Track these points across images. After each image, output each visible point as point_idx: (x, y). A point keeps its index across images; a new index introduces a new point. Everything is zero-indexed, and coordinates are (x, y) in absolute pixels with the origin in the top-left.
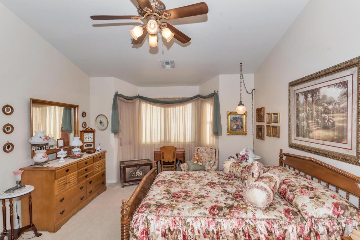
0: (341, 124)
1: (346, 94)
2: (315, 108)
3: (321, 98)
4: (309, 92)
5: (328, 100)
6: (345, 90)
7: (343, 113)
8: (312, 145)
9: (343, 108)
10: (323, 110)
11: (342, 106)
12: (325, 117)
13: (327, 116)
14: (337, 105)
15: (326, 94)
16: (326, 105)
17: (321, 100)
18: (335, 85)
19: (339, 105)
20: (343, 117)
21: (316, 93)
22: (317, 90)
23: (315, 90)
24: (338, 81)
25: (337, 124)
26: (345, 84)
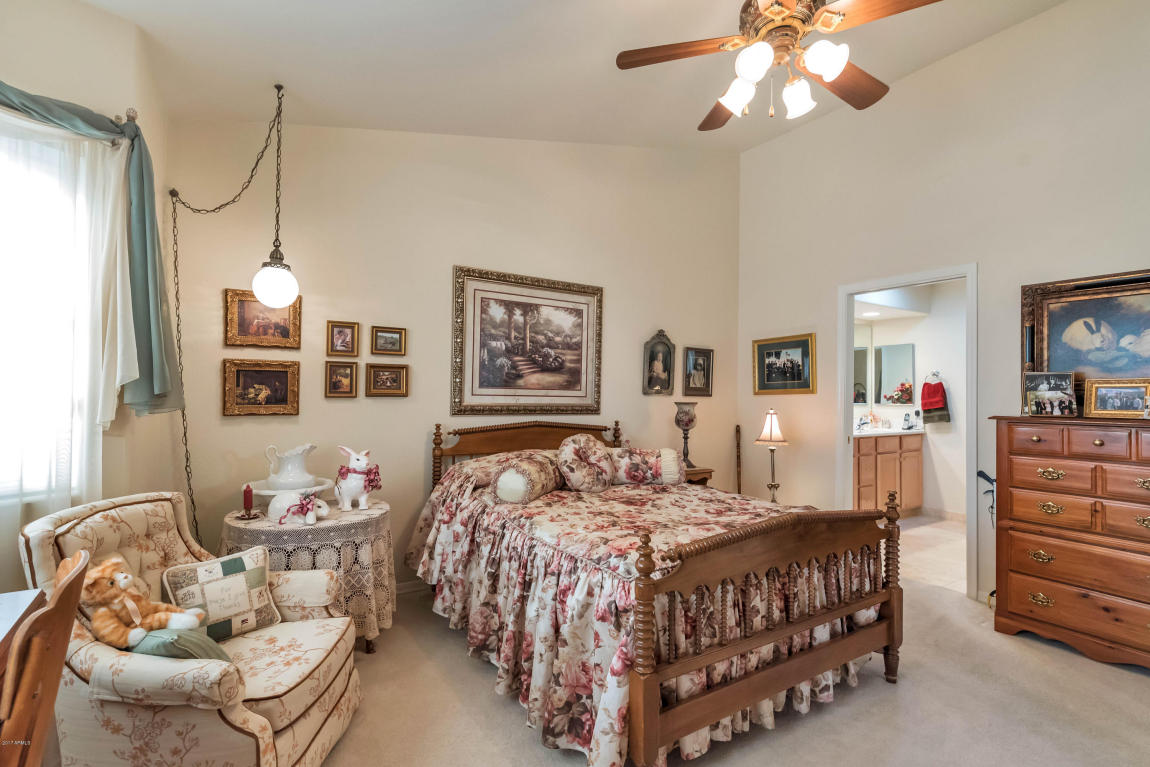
0: (572, 365)
1: (580, 325)
2: (531, 337)
3: (542, 322)
4: (518, 304)
5: (554, 329)
6: (580, 320)
7: (576, 349)
8: (523, 401)
9: (576, 344)
10: (545, 342)
11: (574, 340)
12: (549, 353)
13: (552, 352)
14: (568, 339)
15: (551, 318)
16: (550, 335)
17: (542, 325)
18: (566, 309)
19: (571, 338)
20: (575, 355)
21: (532, 311)
22: (537, 307)
23: (531, 305)
24: (570, 306)
25: (568, 365)
26: (579, 313)
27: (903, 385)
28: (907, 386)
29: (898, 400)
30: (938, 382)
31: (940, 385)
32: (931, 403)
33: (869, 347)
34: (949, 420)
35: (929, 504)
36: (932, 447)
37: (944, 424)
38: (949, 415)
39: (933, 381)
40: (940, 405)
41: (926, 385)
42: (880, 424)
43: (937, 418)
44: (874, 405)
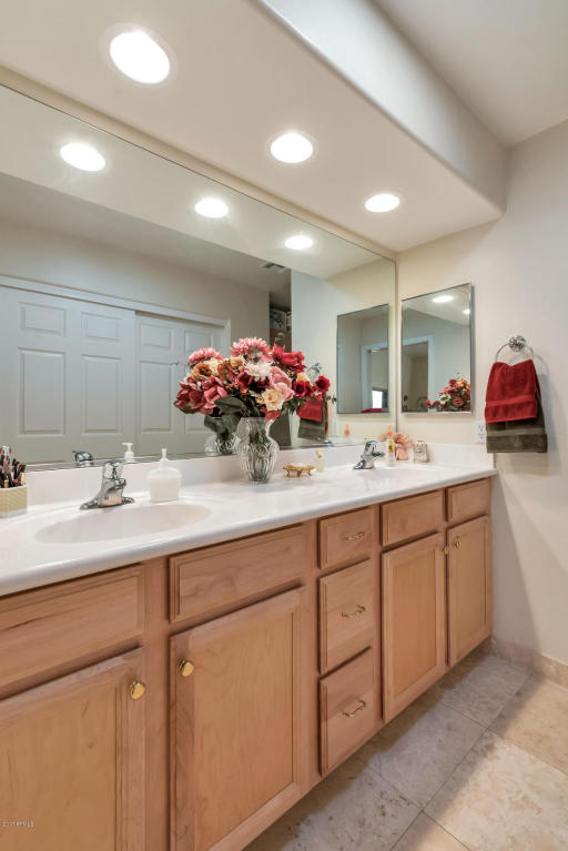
27: (453, 382)
28: (460, 384)
29: (446, 407)
30: (521, 360)
31: (529, 365)
32: (507, 409)
33: (392, 304)
34: (544, 449)
35: (507, 631)
36: (511, 508)
37: (534, 456)
38: (544, 437)
39: (513, 359)
40: (526, 415)
41: (497, 366)
42: (411, 453)
43: (517, 443)
44: (401, 416)
